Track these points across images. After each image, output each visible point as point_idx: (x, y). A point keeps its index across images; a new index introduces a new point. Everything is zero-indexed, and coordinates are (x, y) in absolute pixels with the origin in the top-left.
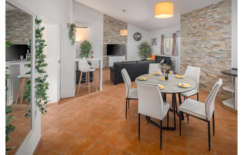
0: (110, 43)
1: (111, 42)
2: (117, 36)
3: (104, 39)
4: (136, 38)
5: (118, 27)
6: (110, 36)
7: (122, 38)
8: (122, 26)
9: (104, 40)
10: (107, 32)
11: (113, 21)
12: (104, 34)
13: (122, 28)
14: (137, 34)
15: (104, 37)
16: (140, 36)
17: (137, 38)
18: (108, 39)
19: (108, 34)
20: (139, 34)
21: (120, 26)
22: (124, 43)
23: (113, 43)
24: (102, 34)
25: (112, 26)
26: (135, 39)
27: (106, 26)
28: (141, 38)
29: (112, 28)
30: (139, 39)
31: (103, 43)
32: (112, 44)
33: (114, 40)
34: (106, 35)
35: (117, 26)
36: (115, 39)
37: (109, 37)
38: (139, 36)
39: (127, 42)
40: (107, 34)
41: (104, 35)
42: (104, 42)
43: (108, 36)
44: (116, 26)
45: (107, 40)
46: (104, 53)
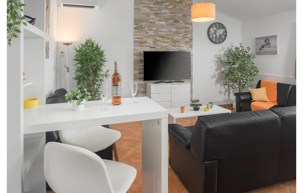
0: (151, 48)
1: (152, 46)
2: (168, 32)
3: (135, 38)
4: (214, 36)
5: (171, 7)
6: (149, 30)
7: (180, 35)
8: (180, 5)
9: (135, 41)
10: (143, 21)
12: (136, 26)
13: (180, 11)
14: (216, 26)
15: (135, 32)
16: (224, 32)
17: (216, 36)
18: (147, 39)
19: (146, 25)
20: (221, 26)
21: (175, 6)
22: (184, 48)
23: (158, 49)
24: (132, 26)
25: (154, 4)
26: (211, 40)
27: (142, 3)
28: (226, 36)
29: (154, 9)
30: (219, 40)
31: (134, 49)
32: (155, 50)
33: (160, 40)
34: (142, 27)
35: (167, 4)
36: (162, 37)
37: (149, 34)
38: (220, 32)
39: (191, 46)
40: (143, 24)
41: (135, 28)
42: (135, 46)
43: (146, 29)
44: (165, 4)
45: (144, 40)
46: (135, 74)
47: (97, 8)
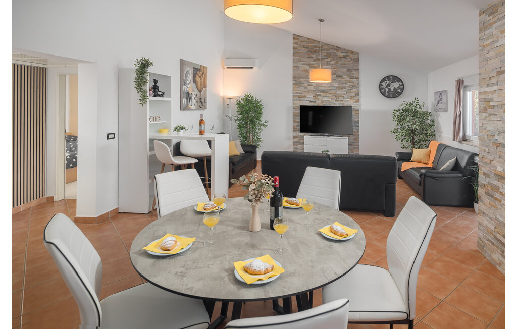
0: (311, 102)
1: (313, 100)
2: (329, 87)
3: (293, 93)
4: (387, 90)
5: (333, 62)
6: (309, 85)
7: (344, 90)
8: (344, 60)
9: (294, 96)
10: (302, 77)
11: (318, 49)
12: (295, 82)
13: (344, 65)
14: (389, 79)
15: (294, 88)
16: (400, 85)
17: (390, 90)
18: (306, 94)
19: (305, 81)
20: (396, 79)
21: (338, 61)
22: (347, 102)
23: (319, 103)
24: (291, 82)
25: (314, 61)
26: (383, 94)
27: (301, 61)
28: (403, 90)
29: (314, 65)
30: (396, 94)
31: (293, 103)
32: (316, 105)
33: (321, 95)
34: (301, 83)
35: (329, 59)
36: (323, 92)
37: (309, 89)
38: (396, 85)
39: (358, 101)
40: (302, 80)
41: (294, 84)
42: (293, 100)
43: (306, 85)
44: (325, 60)
45: (303, 95)
46: (294, 126)
47: (255, 68)
